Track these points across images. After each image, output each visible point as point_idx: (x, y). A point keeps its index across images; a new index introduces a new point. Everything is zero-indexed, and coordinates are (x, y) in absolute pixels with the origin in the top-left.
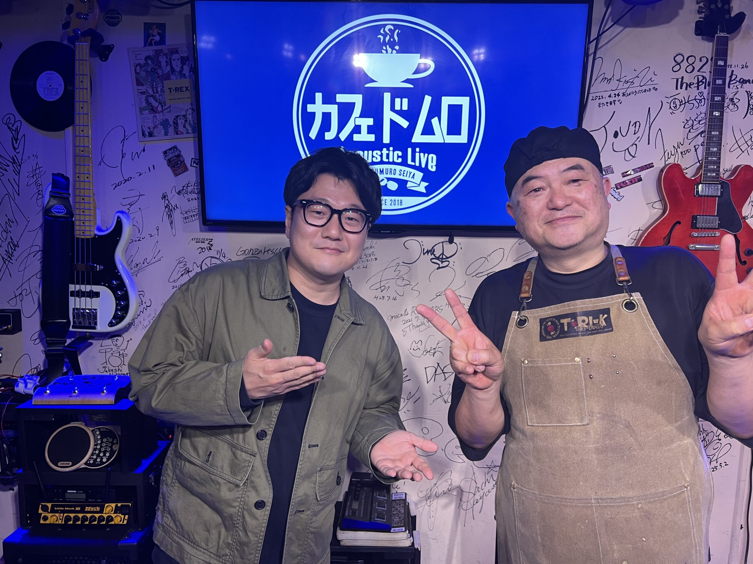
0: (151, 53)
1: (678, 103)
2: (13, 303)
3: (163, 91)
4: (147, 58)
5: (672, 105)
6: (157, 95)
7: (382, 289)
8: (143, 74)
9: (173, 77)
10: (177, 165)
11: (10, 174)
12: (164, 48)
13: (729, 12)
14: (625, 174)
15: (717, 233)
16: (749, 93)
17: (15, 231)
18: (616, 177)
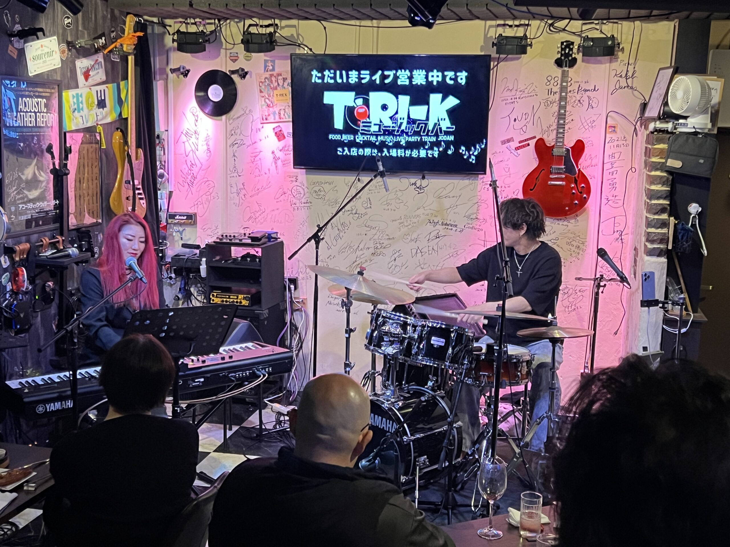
0: (268, 76)
1: (549, 102)
2: (193, 208)
3: (273, 96)
4: (266, 78)
5: (546, 104)
6: (270, 98)
7: (388, 204)
8: (263, 87)
9: (278, 88)
10: (280, 136)
11: (193, 140)
12: (275, 73)
13: (571, 55)
14: (520, 142)
15: (564, 176)
16: (589, 97)
17: (195, 170)
18: (515, 144)
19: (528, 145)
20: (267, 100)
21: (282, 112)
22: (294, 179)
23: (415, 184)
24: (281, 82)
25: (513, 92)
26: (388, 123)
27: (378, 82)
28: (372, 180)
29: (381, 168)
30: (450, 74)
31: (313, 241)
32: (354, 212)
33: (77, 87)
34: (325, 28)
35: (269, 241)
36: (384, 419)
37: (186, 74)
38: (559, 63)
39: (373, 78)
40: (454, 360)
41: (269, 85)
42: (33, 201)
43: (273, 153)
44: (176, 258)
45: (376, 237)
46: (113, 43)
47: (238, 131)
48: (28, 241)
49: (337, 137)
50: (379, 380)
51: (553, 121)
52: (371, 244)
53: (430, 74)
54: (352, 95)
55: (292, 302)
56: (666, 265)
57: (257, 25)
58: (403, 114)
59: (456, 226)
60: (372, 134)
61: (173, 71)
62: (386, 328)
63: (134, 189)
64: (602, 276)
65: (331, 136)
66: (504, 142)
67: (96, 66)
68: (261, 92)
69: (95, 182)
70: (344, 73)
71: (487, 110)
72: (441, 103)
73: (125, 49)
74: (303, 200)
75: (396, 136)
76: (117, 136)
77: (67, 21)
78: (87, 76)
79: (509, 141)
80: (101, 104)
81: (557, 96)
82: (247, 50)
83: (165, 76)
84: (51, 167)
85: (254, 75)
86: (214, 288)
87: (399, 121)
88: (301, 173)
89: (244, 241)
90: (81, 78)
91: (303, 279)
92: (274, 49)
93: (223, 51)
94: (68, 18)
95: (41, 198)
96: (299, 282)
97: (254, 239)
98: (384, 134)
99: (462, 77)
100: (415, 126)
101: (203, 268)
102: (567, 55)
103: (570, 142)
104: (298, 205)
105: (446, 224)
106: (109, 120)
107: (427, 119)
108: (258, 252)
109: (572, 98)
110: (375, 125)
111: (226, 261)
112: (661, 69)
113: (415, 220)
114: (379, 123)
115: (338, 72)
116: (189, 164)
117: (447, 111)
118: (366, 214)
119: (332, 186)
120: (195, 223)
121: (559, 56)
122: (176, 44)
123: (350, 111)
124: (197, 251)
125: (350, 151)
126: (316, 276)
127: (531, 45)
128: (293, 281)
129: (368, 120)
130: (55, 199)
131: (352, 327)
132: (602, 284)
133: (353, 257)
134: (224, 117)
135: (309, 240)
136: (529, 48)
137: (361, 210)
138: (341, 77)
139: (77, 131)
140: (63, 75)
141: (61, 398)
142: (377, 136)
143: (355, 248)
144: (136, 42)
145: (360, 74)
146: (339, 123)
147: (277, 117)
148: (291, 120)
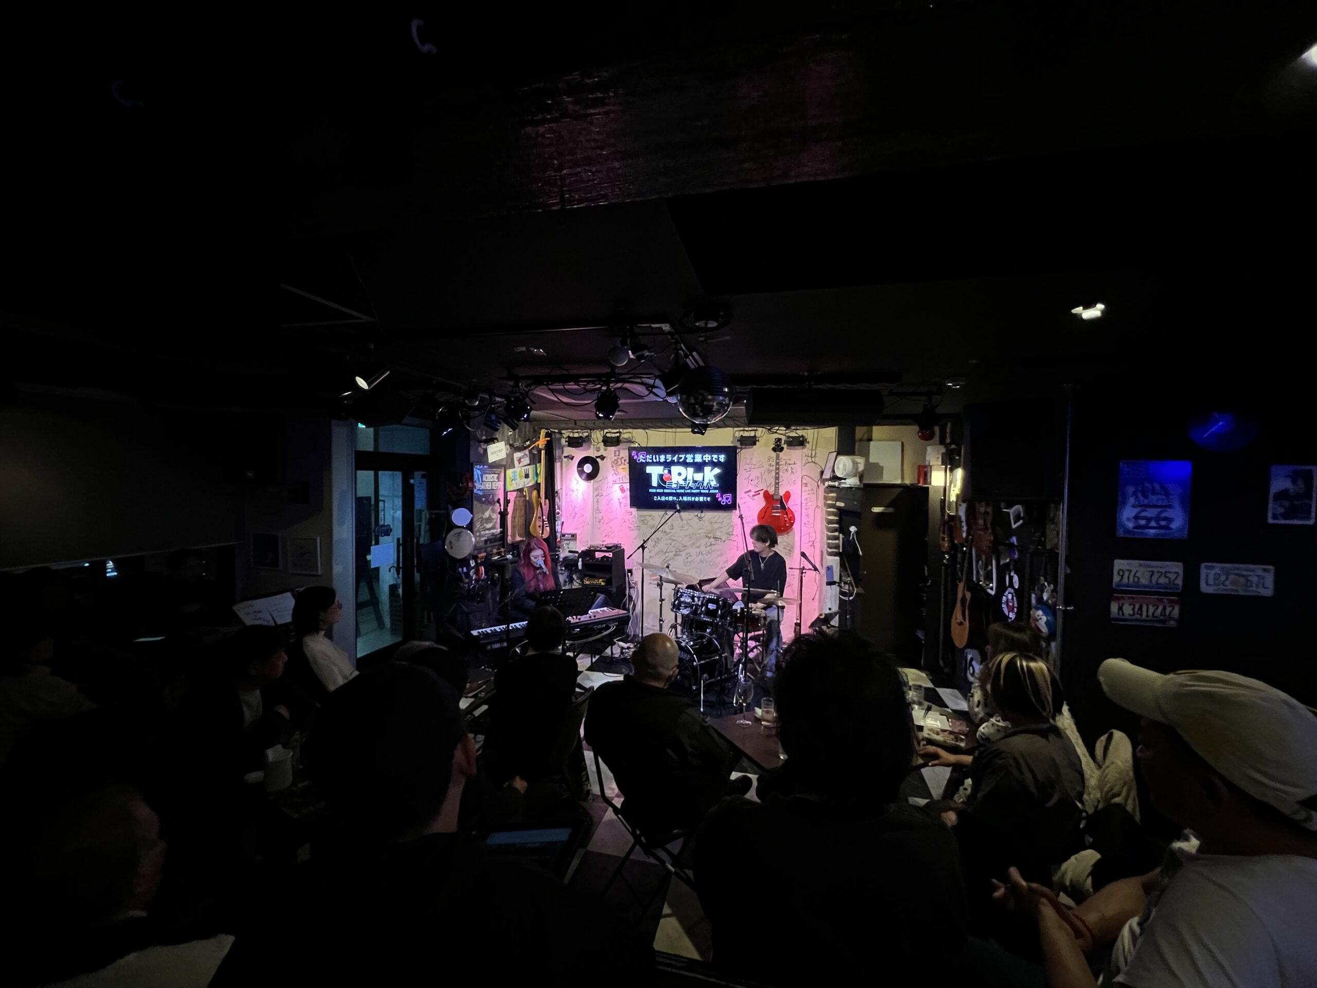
0: (616, 459)
1: (770, 471)
2: (575, 531)
5: (768, 472)
6: (617, 470)
8: (614, 464)
10: (622, 490)
11: (575, 493)
12: (620, 457)
13: (780, 445)
14: (755, 492)
15: (779, 511)
16: (791, 468)
17: (576, 510)
18: (752, 494)
19: (759, 494)
20: (616, 472)
21: (624, 478)
22: (630, 514)
23: (697, 516)
24: (623, 461)
25: (750, 466)
26: (682, 482)
27: (676, 461)
28: (673, 514)
29: (678, 508)
30: (715, 456)
31: (641, 549)
32: (664, 531)
33: (514, 467)
34: (647, 433)
35: (617, 548)
36: (682, 653)
37: (572, 458)
38: (774, 450)
39: (673, 459)
40: (723, 617)
41: (617, 463)
42: (489, 529)
43: (619, 500)
44: (565, 558)
45: (676, 546)
46: (534, 444)
47: (600, 488)
48: (485, 552)
49: (654, 491)
50: (679, 628)
51: (773, 481)
52: (674, 550)
53: (704, 456)
54: (662, 468)
55: (629, 583)
56: (839, 561)
57: (610, 432)
58: (690, 478)
59: (721, 539)
60: (673, 489)
61: (565, 457)
62: (682, 599)
63: (543, 521)
64: (804, 567)
65: (650, 490)
66: (746, 492)
67: (525, 456)
68: (612, 467)
69: (522, 518)
70: (657, 456)
71: (736, 475)
72: (711, 471)
73: (540, 447)
74: (636, 525)
75: (687, 489)
76: (535, 493)
77: (510, 433)
78: (519, 461)
79: (749, 491)
80: (527, 476)
81: (774, 467)
82: (605, 445)
83: (561, 460)
84: (499, 510)
85: (608, 459)
86: (585, 576)
87: (688, 482)
88: (634, 510)
89: (603, 549)
90: (516, 463)
91: (635, 570)
92: (619, 445)
93: (592, 446)
94: (511, 432)
95: (493, 528)
96: (634, 571)
97: (608, 548)
98: (680, 489)
99: (722, 458)
100: (697, 484)
101: (580, 564)
102: (779, 446)
103: (782, 493)
104: (632, 528)
105: (716, 538)
106: (530, 484)
107: (703, 480)
108: (610, 555)
109: (782, 468)
110: (675, 484)
111: (593, 560)
112: (830, 453)
113: (698, 536)
114: (677, 482)
115: (654, 456)
116: (573, 506)
117: (714, 476)
118: (670, 532)
119: (652, 517)
120: (575, 539)
121: (774, 446)
122: (567, 443)
123: (661, 477)
124: (577, 555)
125: (661, 498)
126: (643, 569)
127: (758, 441)
128: (630, 571)
129: (671, 481)
130: (501, 528)
131: (663, 598)
132: (804, 571)
133: (664, 557)
134: (592, 481)
135: (639, 548)
136: (757, 442)
137: (668, 531)
138: (656, 459)
139: (514, 491)
140: (507, 462)
141: (500, 641)
142: (676, 490)
143: (665, 551)
144: (546, 443)
145: (666, 457)
146: (655, 483)
147: (621, 480)
148: (629, 481)
